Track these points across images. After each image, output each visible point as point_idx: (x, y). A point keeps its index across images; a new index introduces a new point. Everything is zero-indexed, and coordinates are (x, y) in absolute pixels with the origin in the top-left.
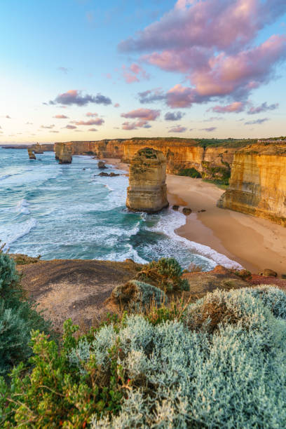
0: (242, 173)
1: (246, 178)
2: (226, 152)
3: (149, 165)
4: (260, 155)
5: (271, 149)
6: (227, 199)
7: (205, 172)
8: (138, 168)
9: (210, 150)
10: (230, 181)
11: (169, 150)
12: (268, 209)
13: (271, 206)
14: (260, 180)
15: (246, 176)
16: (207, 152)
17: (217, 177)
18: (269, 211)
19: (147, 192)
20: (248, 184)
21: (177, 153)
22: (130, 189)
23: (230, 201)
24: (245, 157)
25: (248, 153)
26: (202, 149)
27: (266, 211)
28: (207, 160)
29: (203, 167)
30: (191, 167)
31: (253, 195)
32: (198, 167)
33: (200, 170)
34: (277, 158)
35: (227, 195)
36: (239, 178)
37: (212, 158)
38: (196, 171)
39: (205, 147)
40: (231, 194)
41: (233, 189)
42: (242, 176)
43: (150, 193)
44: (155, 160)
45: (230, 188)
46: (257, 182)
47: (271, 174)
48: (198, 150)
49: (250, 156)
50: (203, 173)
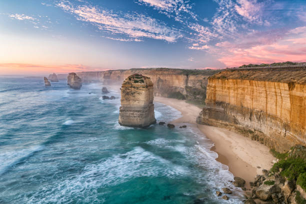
0: (215, 94)
1: (218, 99)
2: (204, 79)
3: (137, 88)
4: (228, 79)
5: (236, 75)
6: (204, 116)
7: (189, 94)
8: (128, 91)
9: (191, 78)
10: (206, 101)
11: (159, 78)
12: (237, 124)
13: (240, 121)
14: (229, 99)
15: (218, 97)
16: (189, 79)
17: (198, 98)
18: (238, 125)
19: (136, 111)
20: (220, 104)
21: (165, 80)
22: (122, 109)
23: (207, 117)
24: (217, 81)
25: (219, 78)
26: (186, 76)
27: (236, 125)
28: (190, 86)
29: (187, 91)
30: (177, 91)
31: (224, 112)
32: (183, 91)
33: (185, 93)
34: (242, 81)
35: (204, 112)
36: (213, 99)
37: (194, 84)
38: (181, 94)
39: (187, 75)
40: (207, 111)
41: (209, 107)
42: (215, 96)
43: (138, 111)
44: (142, 84)
45: (206, 107)
46: (227, 101)
47: (237, 94)
48: (183, 78)
49: (220, 80)
50: (187, 96)
